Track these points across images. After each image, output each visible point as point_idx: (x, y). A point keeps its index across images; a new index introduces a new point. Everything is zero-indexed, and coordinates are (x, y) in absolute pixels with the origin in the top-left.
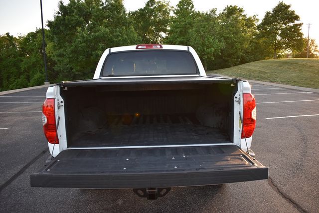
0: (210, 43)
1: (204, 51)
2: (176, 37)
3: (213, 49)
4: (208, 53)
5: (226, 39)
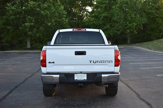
0: (132, 18)
1: (127, 25)
2: (101, 12)
3: (135, 24)
4: (130, 28)
5: (148, 14)
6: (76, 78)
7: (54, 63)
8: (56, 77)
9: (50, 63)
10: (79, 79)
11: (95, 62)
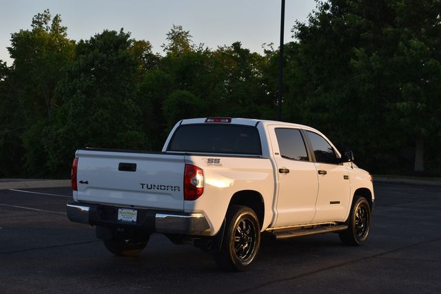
6: (120, 217)
7: (87, 183)
8: (85, 211)
9: (81, 182)
10: (125, 219)
11: (149, 187)
